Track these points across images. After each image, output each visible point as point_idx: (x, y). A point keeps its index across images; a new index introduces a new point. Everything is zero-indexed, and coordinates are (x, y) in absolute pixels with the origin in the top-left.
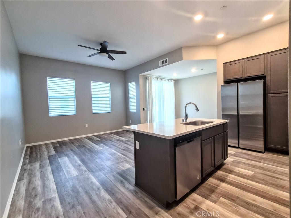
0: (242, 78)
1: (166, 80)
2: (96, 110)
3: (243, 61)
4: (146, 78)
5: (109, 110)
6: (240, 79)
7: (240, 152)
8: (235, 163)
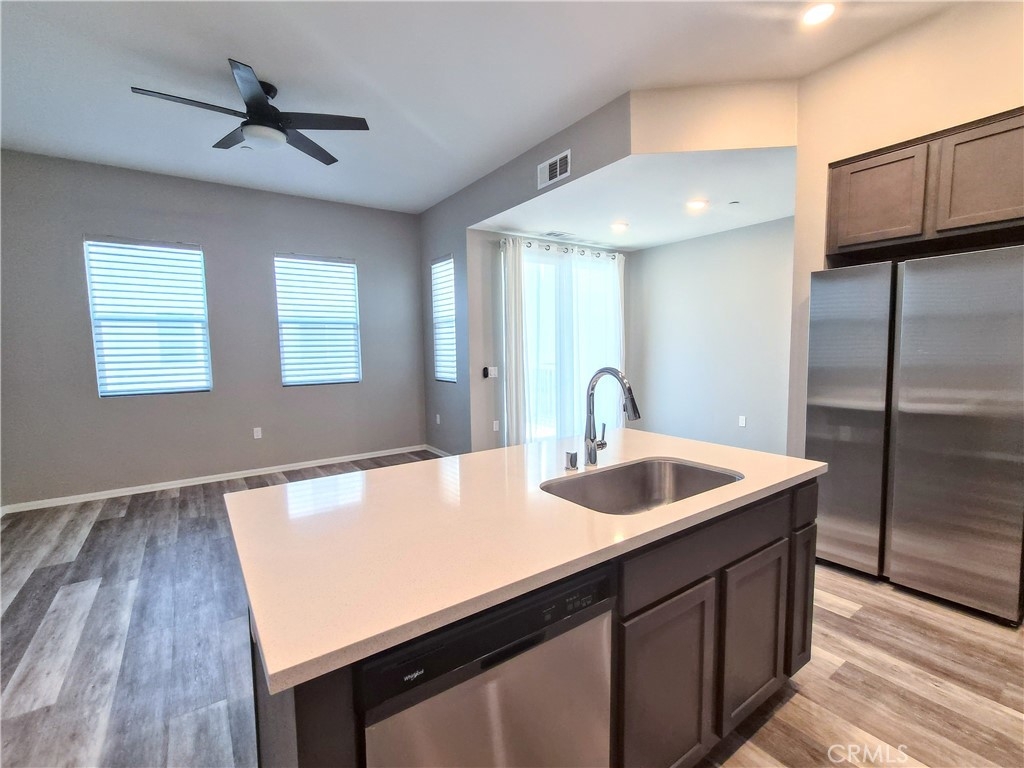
0: (921, 239)
1: (588, 252)
2: (294, 372)
3: (935, 145)
4: (496, 243)
5: (350, 371)
6: (911, 244)
7: (884, 606)
8: (848, 686)
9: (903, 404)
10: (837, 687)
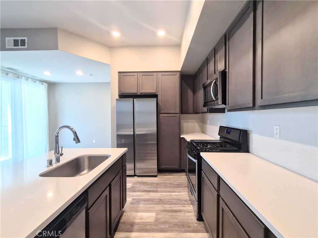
3: (139, 74)
6: (136, 95)
7: (136, 182)
8: (134, 204)
9: (137, 133)
10: (132, 206)
